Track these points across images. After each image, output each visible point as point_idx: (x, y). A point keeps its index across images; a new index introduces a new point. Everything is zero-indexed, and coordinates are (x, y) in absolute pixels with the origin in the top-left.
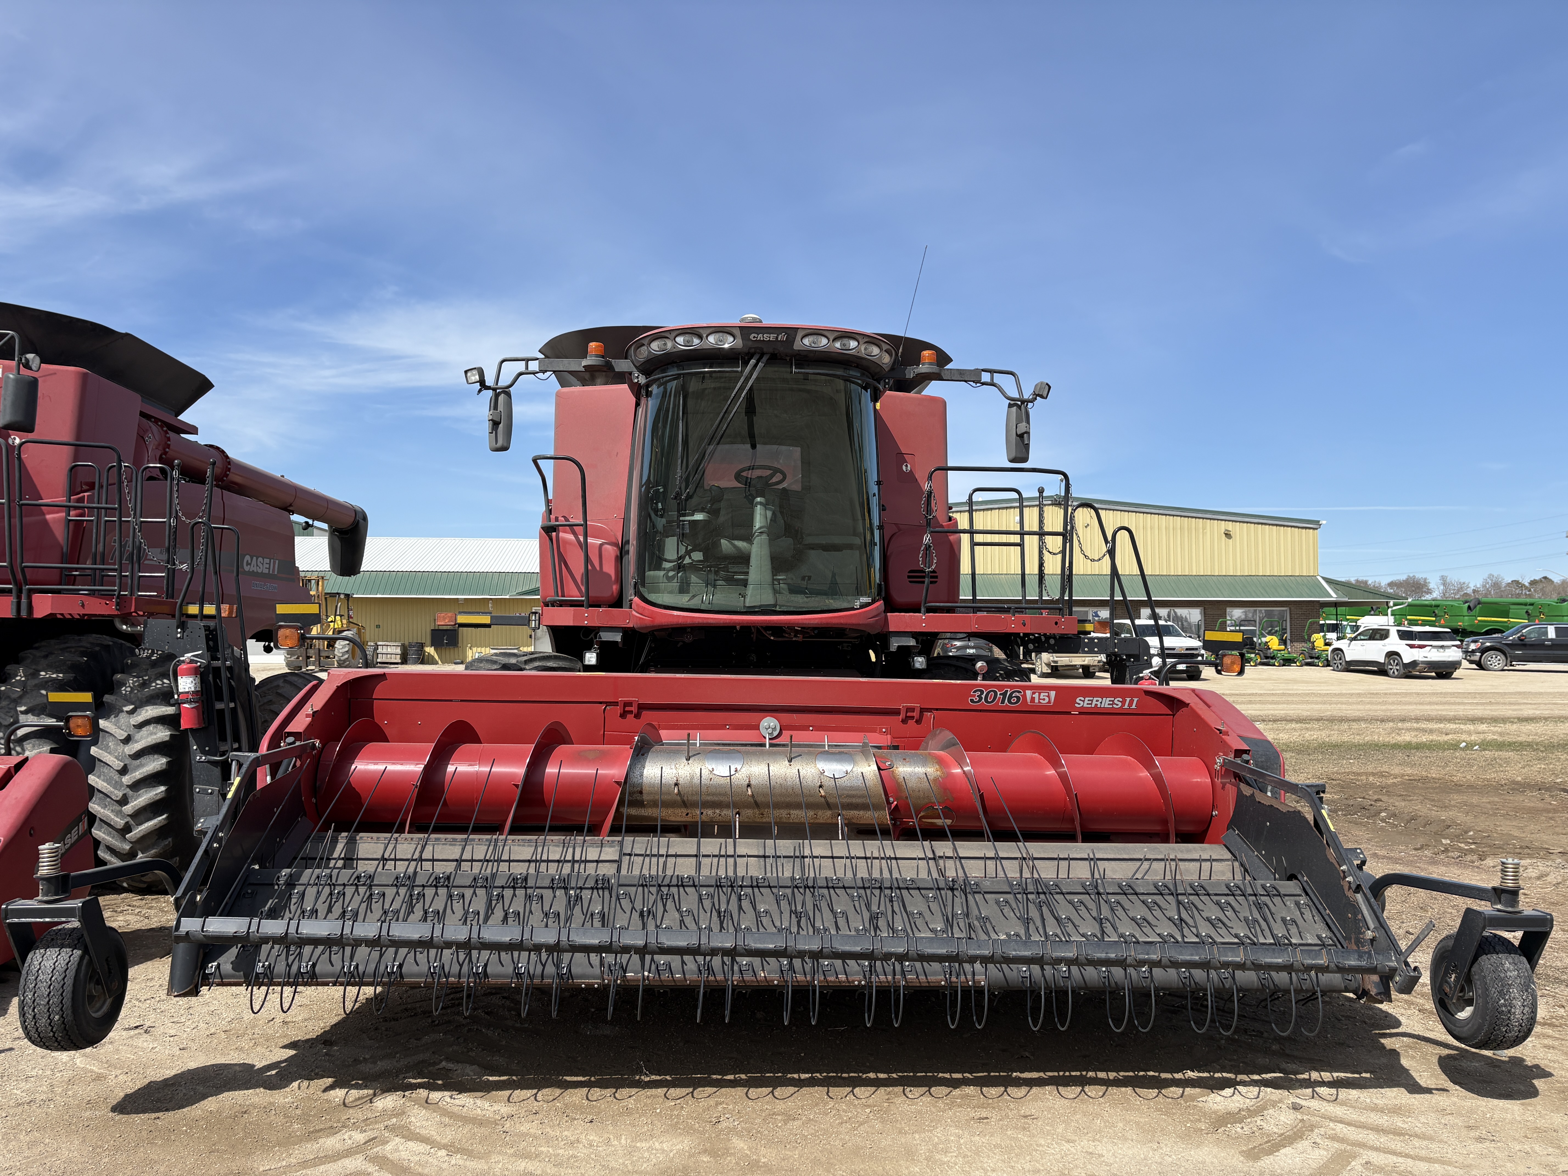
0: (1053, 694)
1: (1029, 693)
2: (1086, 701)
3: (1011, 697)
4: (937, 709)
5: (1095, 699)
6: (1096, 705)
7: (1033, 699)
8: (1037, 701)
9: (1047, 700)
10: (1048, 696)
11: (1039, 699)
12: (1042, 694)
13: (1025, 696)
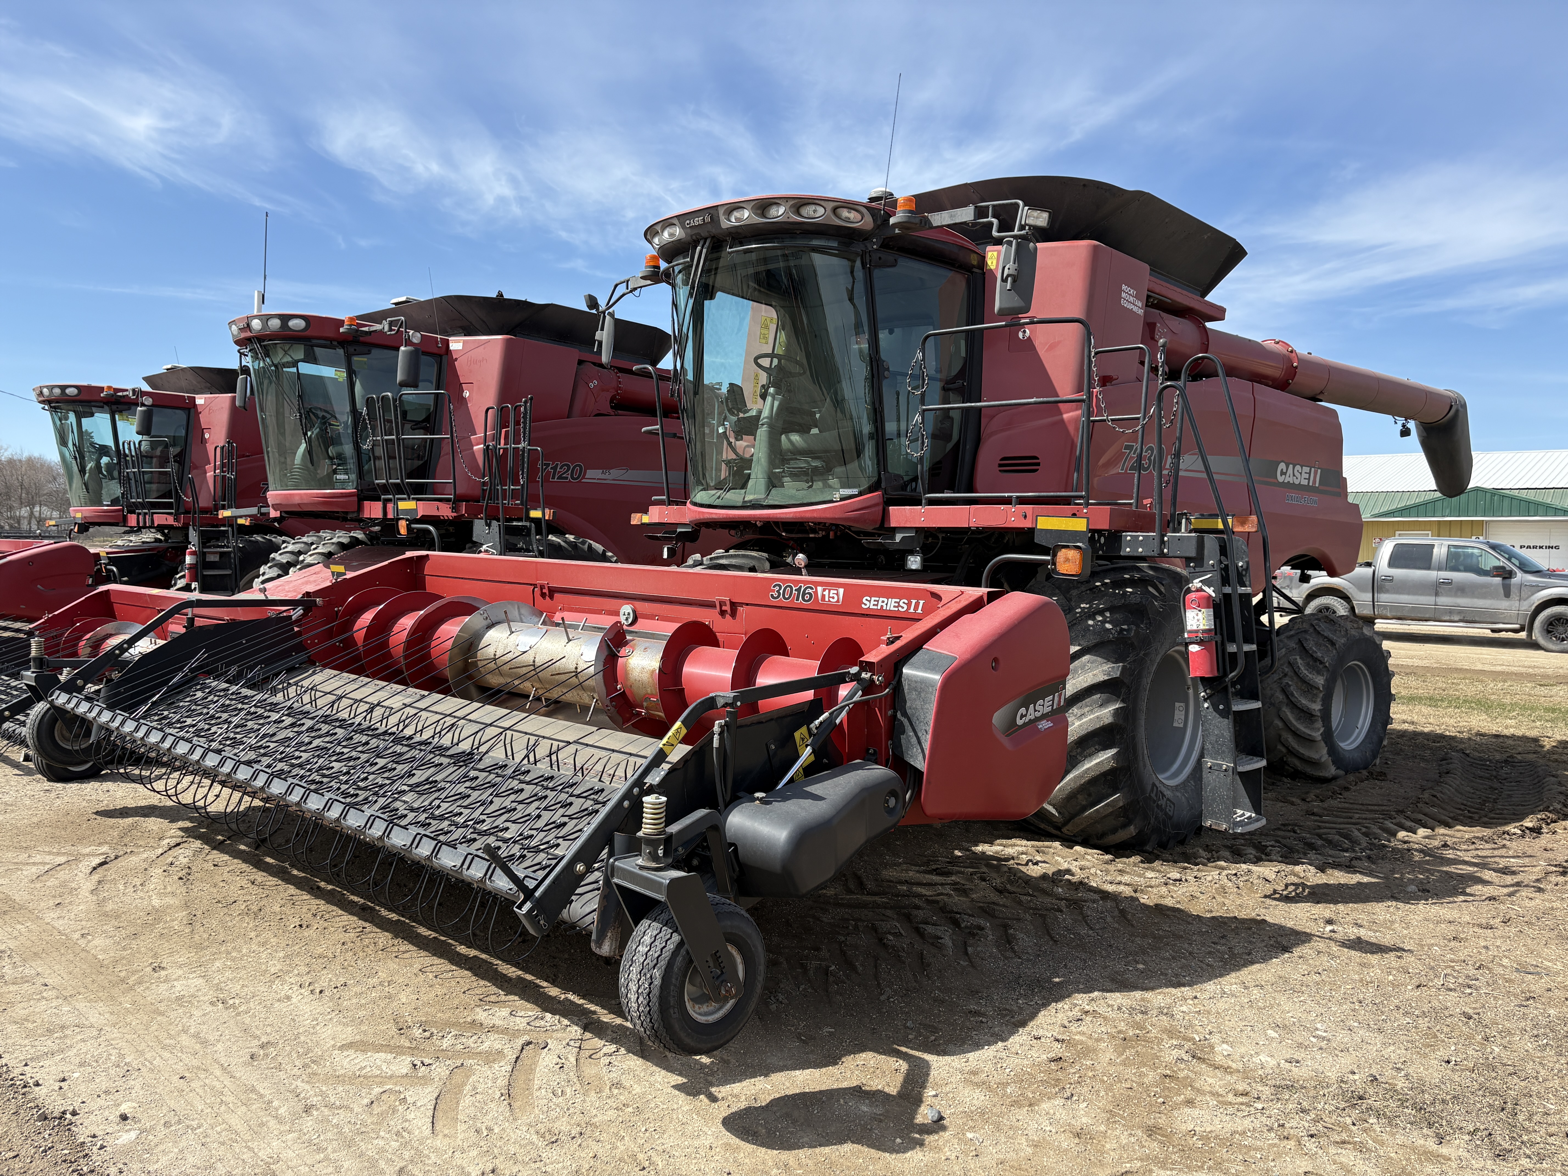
0: (841, 591)
1: (820, 589)
2: (873, 602)
3: (804, 594)
4: (747, 604)
5: (881, 599)
6: (882, 606)
7: (823, 596)
8: (827, 599)
9: (836, 599)
10: (837, 594)
11: (829, 597)
12: (832, 592)
13: (816, 593)
